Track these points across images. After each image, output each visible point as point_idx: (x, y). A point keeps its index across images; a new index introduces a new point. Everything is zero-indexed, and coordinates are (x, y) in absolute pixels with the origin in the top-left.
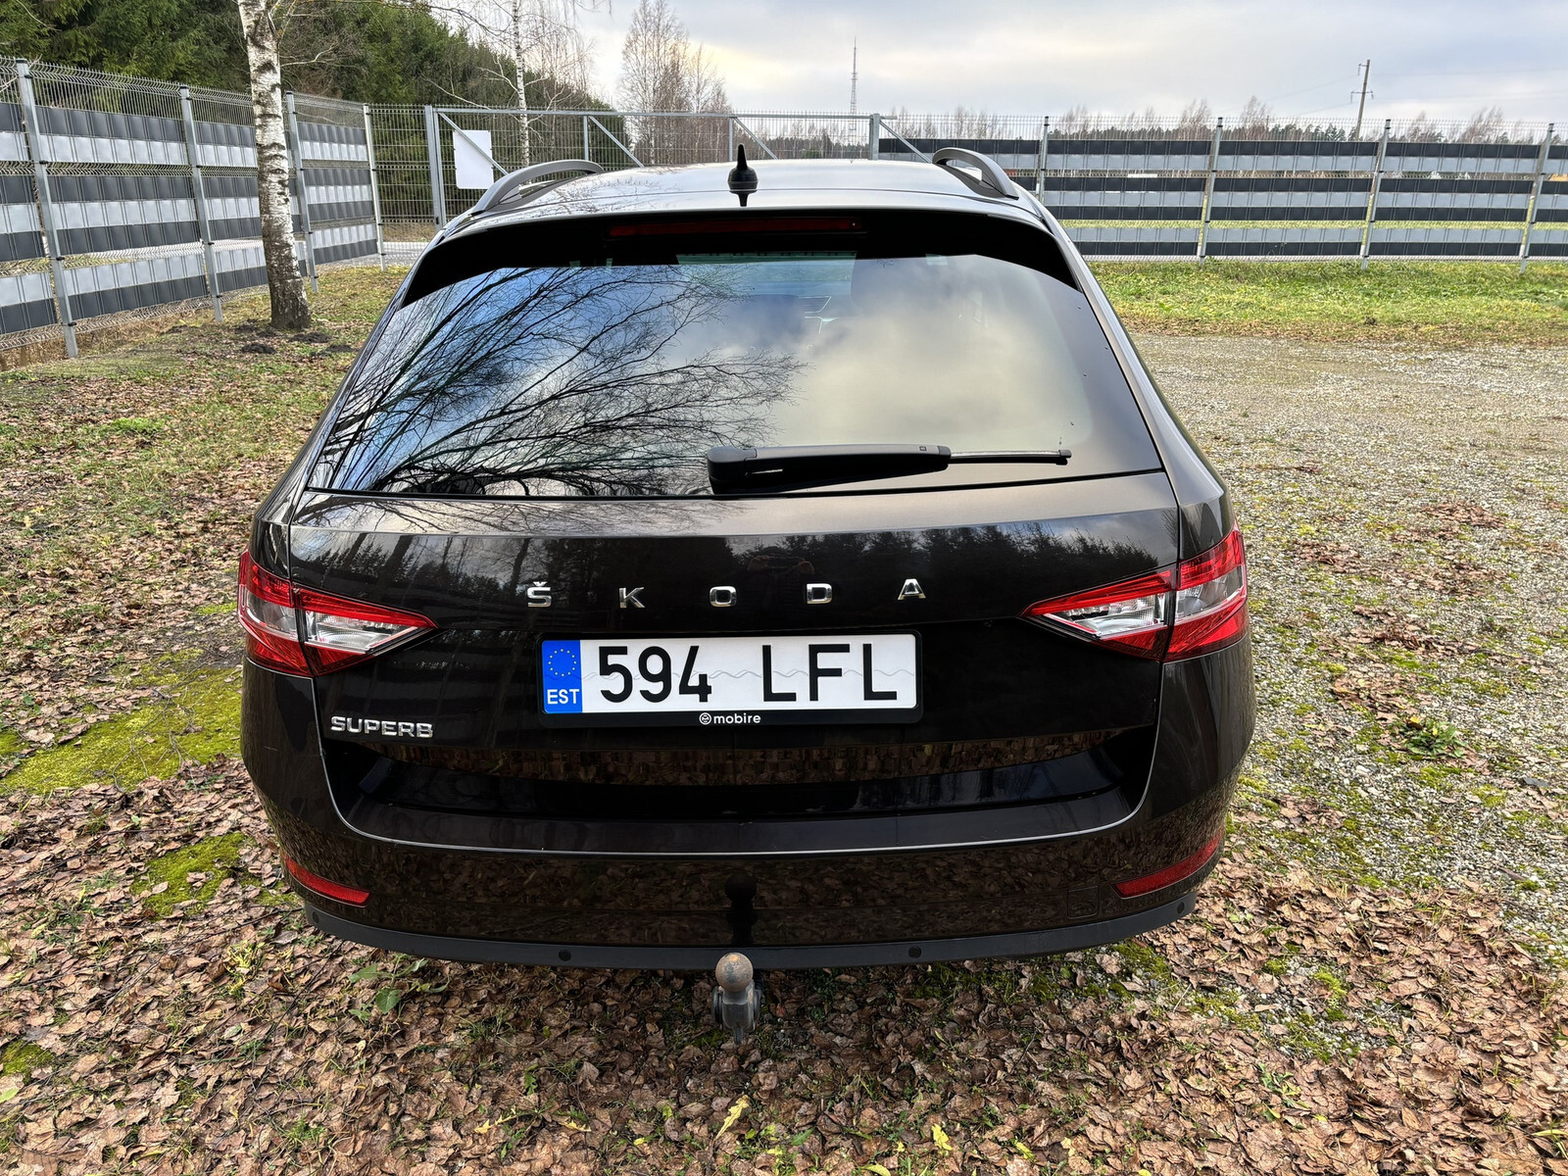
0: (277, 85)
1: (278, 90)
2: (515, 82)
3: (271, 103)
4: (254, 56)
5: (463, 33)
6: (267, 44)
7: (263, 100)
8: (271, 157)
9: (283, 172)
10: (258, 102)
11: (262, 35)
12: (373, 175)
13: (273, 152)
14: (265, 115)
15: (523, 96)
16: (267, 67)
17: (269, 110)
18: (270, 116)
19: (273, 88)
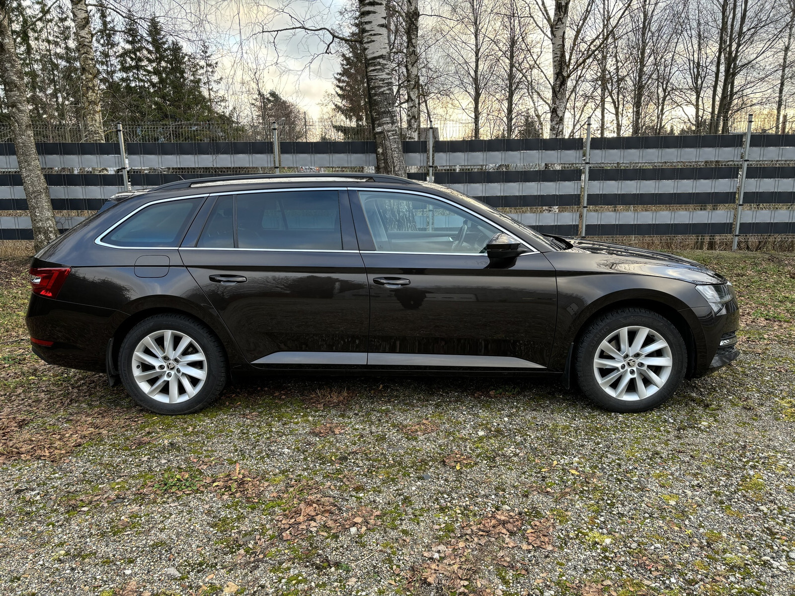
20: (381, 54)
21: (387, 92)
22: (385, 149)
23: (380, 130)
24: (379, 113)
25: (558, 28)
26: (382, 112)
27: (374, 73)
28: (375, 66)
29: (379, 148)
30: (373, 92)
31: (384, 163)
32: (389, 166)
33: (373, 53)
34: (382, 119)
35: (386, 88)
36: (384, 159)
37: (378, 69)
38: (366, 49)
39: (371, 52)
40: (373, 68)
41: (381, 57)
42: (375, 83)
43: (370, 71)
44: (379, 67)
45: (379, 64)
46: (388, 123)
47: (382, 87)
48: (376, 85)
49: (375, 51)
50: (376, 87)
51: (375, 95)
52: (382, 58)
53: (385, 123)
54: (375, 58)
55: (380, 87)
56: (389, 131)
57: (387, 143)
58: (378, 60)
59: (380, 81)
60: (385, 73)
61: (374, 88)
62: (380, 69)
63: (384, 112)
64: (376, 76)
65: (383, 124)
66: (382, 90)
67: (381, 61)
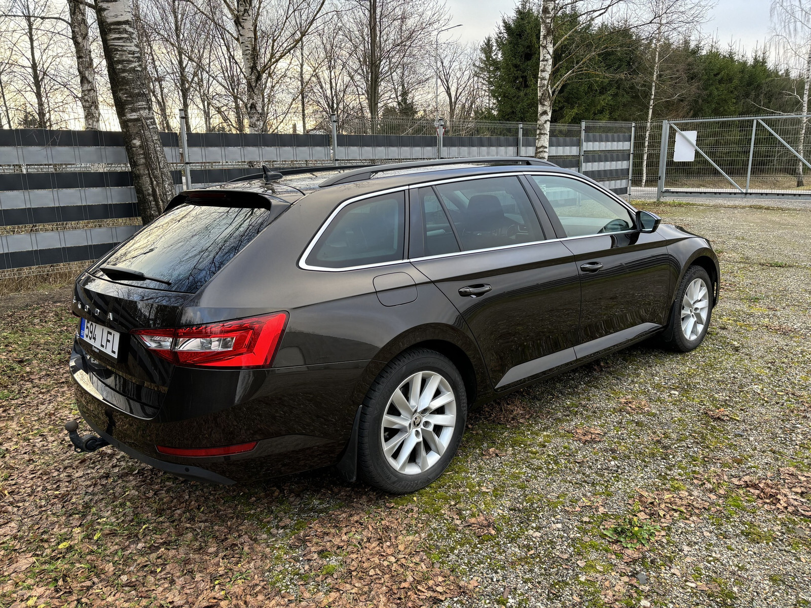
0: (548, 120)
1: (548, 123)
2: (802, 97)
3: (544, 129)
4: (540, 109)
5: (787, 72)
6: (546, 103)
7: (541, 127)
8: (540, 152)
9: (544, 158)
10: (539, 129)
11: (544, 99)
12: (631, 156)
13: (541, 150)
14: (541, 134)
15: (806, 105)
16: (545, 113)
17: (542, 132)
18: (542, 134)
19: (546, 122)
20: (126, 19)
21: (139, 69)
22: (144, 140)
23: (136, 117)
24: (131, 95)
25: (246, 20)
26: (136, 94)
27: (120, 43)
28: (120, 33)
29: (135, 139)
30: (120, 66)
31: (145, 158)
32: (153, 162)
33: (116, 16)
34: (137, 102)
35: (137, 64)
36: (144, 154)
37: (125, 38)
38: (105, 10)
39: (113, 14)
40: (117, 36)
41: (126, 22)
42: (122, 55)
43: (113, 39)
44: (125, 36)
45: (126, 31)
46: (144, 108)
47: (132, 62)
48: (124, 58)
49: (119, 14)
50: (124, 61)
51: (124, 71)
52: (129, 24)
53: (141, 108)
54: (119, 23)
55: (129, 62)
56: (148, 119)
57: (147, 133)
58: (124, 26)
59: (129, 53)
60: (133, 44)
61: (120, 62)
62: (127, 39)
63: (139, 95)
64: (122, 46)
65: (139, 109)
66: (133, 66)
67: (127, 27)
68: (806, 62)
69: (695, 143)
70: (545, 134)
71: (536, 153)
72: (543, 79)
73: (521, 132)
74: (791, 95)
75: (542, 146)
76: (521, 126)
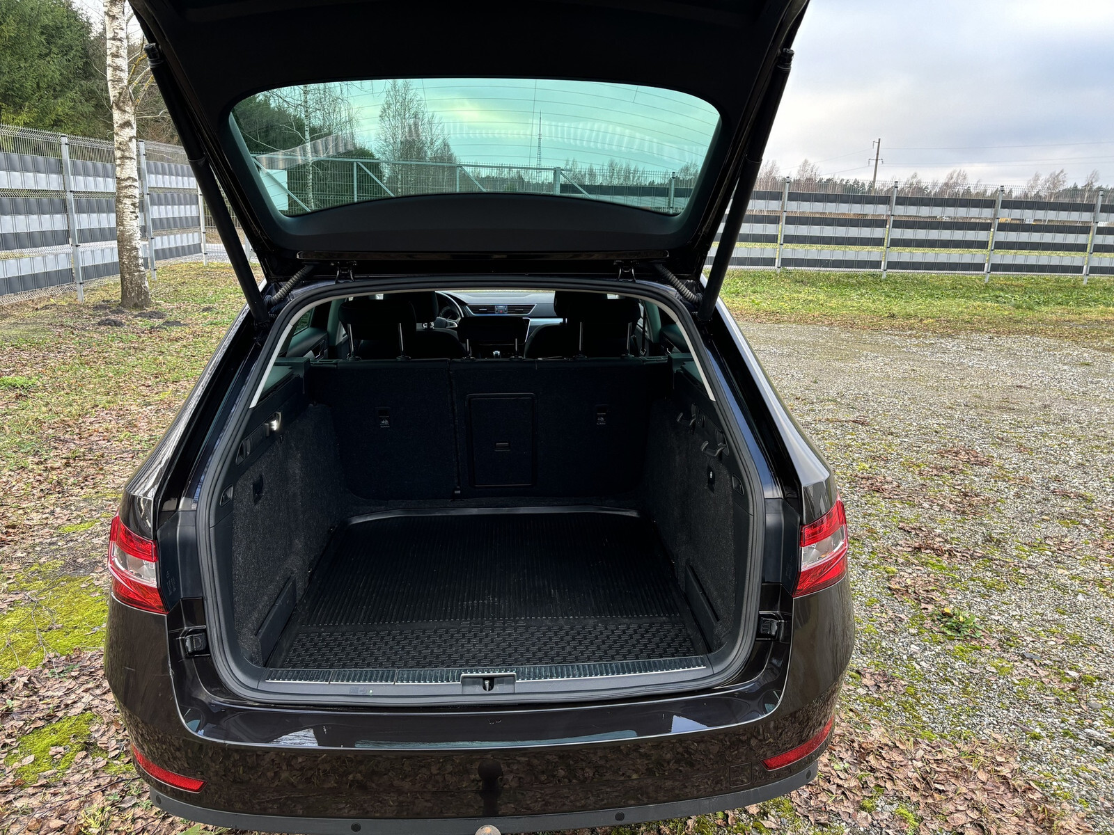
0: (133, 137)
1: (134, 140)
2: (303, 134)
3: (129, 149)
4: (117, 116)
6: (127, 109)
7: (123, 147)
8: (126, 187)
9: (135, 197)
10: (119, 149)
11: (124, 102)
12: (200, 198)
13: (128, 183)
14: (123, 158)
16: (127, 124)
17: (127, 154)
18: (127, 158)
19: (131, 138)
68: (302, 92)
69: (286, 186)
70: (132, 158)
71: (119, 188)
72: (116, 68)
73: (65, 151)
74: (291, 130)
75: (129, 178)
76: (65, 140)
